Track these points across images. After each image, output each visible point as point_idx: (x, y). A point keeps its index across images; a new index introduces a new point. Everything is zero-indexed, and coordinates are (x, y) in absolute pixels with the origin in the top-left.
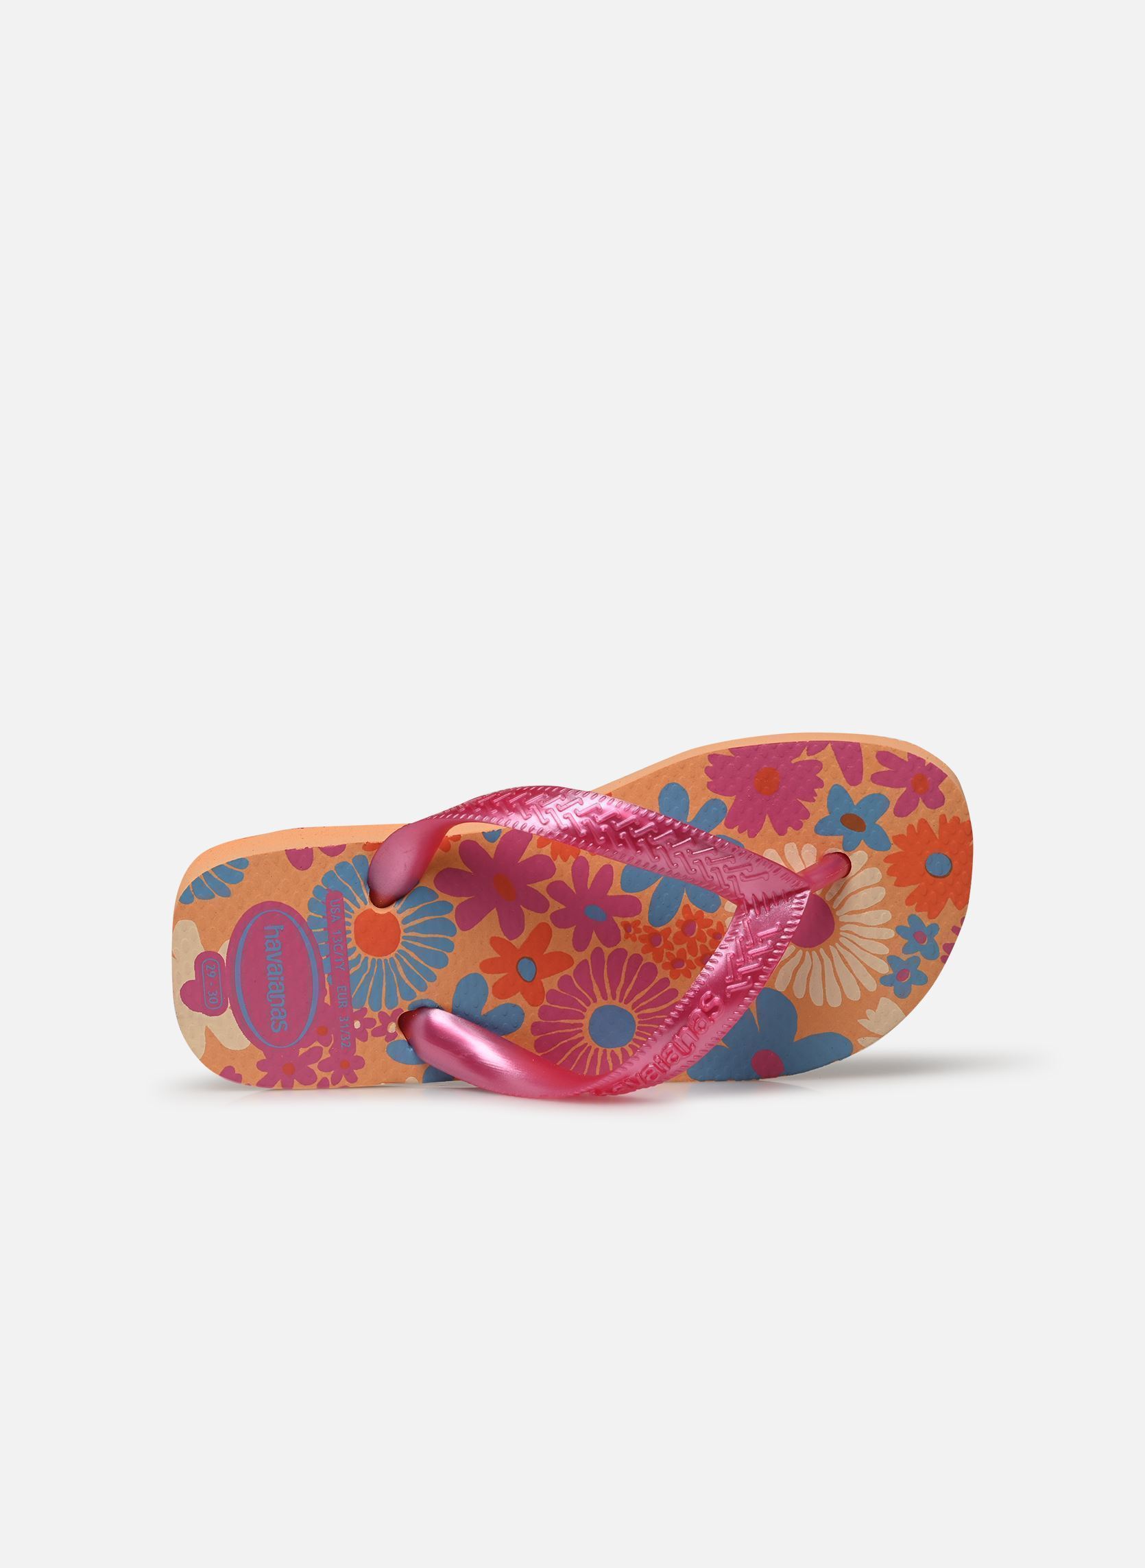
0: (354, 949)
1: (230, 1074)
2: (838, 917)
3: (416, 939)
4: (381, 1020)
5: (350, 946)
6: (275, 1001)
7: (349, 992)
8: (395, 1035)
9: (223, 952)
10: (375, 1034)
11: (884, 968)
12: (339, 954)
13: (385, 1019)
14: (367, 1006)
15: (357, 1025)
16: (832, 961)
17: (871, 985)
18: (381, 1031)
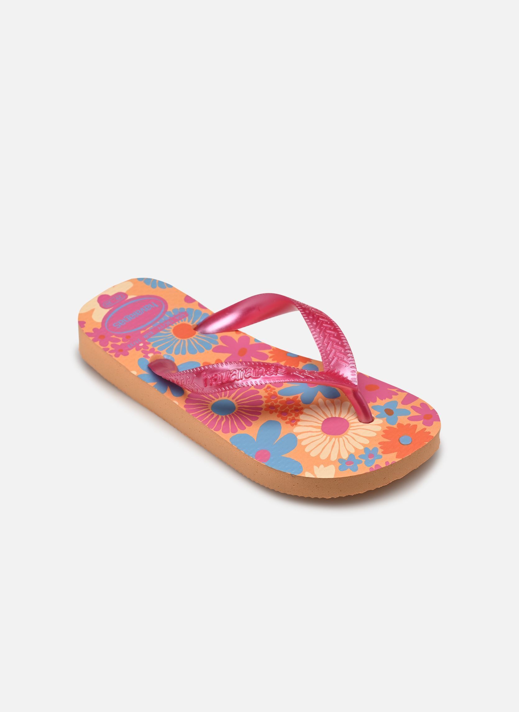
0: (171, 328)
1: (81, 324)
2: (348, 432)
3: (195, 343)
4: (150, 350)
5: (171, 326)
6: (126, 319)
7: (152, 335)
8: (148, 357)
9: (130, 297)
10: (143, 352)
11: (345, 456)
12: (165, 325)
13: (152, 351)
14: (152, 343)
15: (141, 345)
16: (329, 442)
17: (334, 458)
18: (146, 353)
